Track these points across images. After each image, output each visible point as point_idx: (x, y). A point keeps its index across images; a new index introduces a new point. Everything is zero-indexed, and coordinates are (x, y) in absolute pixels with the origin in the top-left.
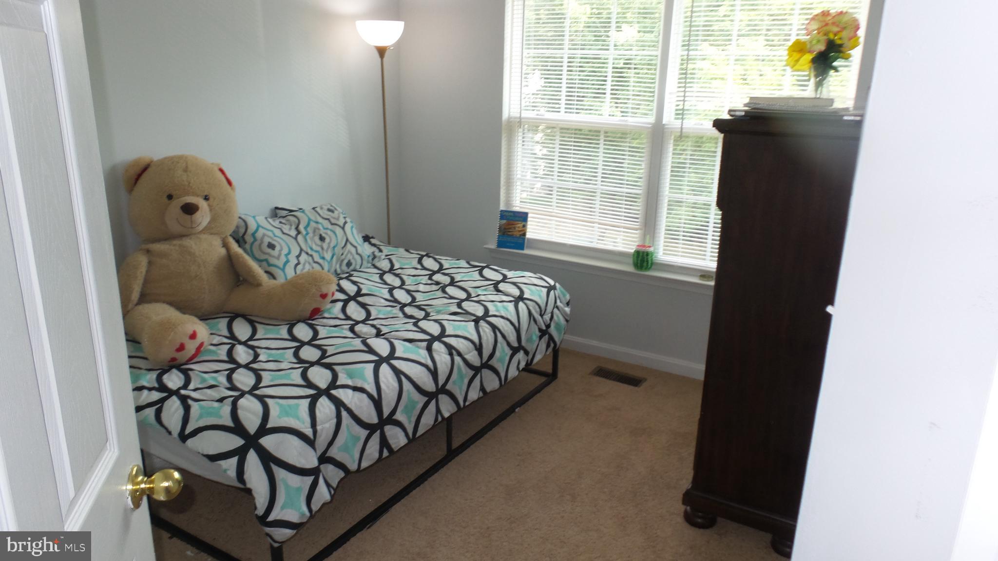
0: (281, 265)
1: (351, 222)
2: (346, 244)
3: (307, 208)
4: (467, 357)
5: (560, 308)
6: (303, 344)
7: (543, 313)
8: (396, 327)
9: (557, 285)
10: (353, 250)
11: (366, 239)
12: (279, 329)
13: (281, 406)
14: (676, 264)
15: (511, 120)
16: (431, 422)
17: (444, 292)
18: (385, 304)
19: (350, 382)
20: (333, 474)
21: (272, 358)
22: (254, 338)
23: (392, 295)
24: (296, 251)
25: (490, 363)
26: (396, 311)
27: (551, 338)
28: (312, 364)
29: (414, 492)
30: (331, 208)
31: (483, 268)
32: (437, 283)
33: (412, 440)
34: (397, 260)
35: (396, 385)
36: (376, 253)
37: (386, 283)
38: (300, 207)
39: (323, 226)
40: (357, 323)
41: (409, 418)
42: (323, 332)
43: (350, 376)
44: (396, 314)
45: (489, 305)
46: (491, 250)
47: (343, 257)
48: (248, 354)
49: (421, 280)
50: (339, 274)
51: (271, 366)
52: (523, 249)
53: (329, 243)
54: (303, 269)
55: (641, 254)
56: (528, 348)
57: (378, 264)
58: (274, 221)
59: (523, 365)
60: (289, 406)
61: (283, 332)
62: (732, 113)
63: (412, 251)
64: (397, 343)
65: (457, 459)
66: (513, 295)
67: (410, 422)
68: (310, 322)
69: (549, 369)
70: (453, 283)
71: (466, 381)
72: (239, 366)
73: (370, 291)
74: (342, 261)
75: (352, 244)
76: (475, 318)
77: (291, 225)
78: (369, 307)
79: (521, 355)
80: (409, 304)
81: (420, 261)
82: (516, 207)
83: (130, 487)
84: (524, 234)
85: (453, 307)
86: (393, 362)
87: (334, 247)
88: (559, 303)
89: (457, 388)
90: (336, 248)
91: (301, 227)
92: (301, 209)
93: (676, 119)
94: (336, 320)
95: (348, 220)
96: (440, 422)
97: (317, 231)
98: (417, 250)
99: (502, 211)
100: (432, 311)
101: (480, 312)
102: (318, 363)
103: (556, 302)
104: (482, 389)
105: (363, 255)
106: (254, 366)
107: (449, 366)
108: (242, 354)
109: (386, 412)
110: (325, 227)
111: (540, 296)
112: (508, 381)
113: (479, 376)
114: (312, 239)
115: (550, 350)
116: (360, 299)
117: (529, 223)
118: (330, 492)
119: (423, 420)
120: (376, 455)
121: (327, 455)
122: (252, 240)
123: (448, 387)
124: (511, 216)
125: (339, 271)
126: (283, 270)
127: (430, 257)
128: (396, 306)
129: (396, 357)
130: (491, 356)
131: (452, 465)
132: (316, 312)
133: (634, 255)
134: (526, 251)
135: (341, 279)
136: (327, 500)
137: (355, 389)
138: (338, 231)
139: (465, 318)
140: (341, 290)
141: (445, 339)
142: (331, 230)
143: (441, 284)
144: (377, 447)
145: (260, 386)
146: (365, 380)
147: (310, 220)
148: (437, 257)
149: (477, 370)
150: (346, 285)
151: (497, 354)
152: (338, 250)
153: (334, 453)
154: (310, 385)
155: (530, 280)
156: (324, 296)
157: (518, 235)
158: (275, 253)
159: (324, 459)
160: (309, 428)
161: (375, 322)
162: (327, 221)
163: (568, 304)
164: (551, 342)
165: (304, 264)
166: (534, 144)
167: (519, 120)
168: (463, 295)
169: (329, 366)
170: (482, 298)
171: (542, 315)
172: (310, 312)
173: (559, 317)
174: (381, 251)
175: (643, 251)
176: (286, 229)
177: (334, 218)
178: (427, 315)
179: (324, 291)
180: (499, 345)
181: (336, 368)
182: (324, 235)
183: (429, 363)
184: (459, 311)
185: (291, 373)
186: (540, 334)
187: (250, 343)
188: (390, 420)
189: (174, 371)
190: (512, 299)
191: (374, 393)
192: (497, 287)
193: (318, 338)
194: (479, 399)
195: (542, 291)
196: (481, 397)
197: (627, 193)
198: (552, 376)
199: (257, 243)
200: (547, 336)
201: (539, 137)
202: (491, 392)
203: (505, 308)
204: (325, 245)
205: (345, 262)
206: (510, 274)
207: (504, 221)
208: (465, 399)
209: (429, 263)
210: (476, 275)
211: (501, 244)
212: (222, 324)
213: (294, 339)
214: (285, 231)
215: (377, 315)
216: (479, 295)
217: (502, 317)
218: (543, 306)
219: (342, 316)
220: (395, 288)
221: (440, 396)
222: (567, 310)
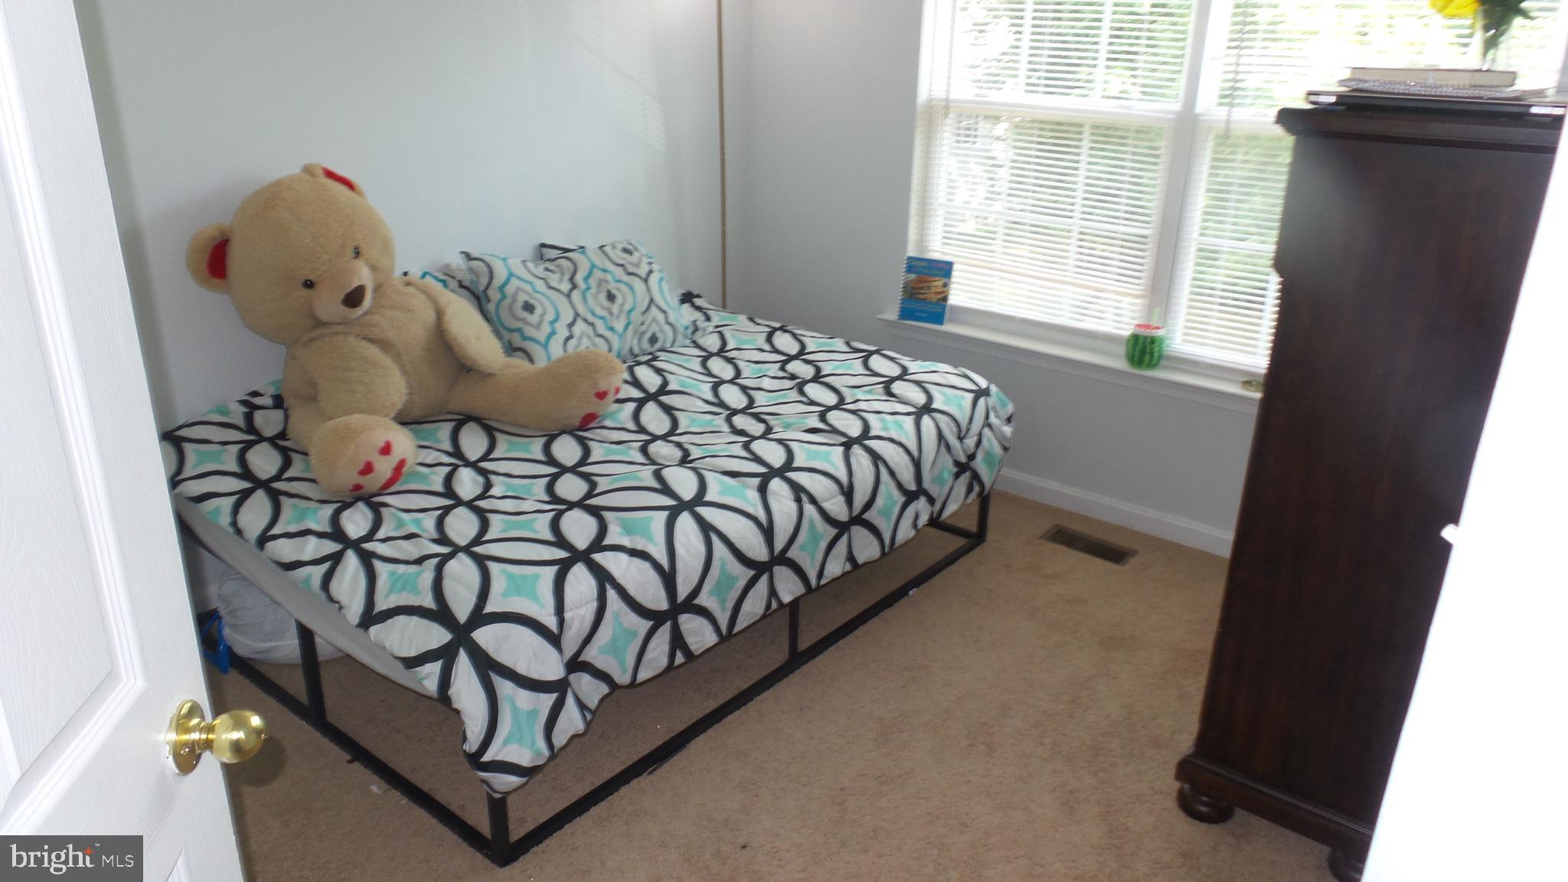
0: (542, 338)
1: (660, 271)
2: (649, 307)
3: (591, 246)
4: (827, 505)
5: (994, 427)
6: (564, 470)
7: (963, 434)
8: (714, 450)
9: (994, 389)
10: (661, 317)
11: (687, 298)
12: (530, 443)
13: (510, 576)
14: (1202, 359)
15: (933, 103)
16: (760, 609)
17: (802, 392)
18: (704, 408)
19: (626, 542)
20: (590, 689)
21: (514, 491)
22: (490, 457)
23: (716, 394)
24: (567, 316)
25: (866, 516)
26: (720, 422)
27: (976, 477)
28: (571, 505)
29: (730, 718)
30: (630, 247)
31: (871, 353)
32: (793, 377)
33: (726, 638)
34: (734, 336)
35: (701, 548)
36: (699, 323)
37: (710, 374)
38: (582, 245)
39: (613, 277)
40: (655, 438)
41: (722, 602)
42: (598, 452)
43: (628, 530)
44: (718, 426)
45: (870, 417)
46: (889, 323)
47: (644, 328)
48: (475, 482)
49: (768, 369)
50: (637, 356)
51: (508, 505)
52: (941, 323)
53: (623, 305)
54: (578, 345)
55: (1141, 341)
56: (934, 492)
57: (701, 341)
58: (537, 265)
59: (924, 519)
60: (524, 577)
61: (536, 449)
62: (1313, 98)
63: (759, 321)
64: (710, 477)
65: (805, 669)
66: (913, 403)
67: (723, 609)
68: (581, 433)
69: (972, 525)
70: (817, 378)
71: (823, 545)
72: (459, 502)
73: (683, 386)
74: (643, 333)
75: (659, 308)
76: (845, 440)
77: (563, 274)
78: (677, 413)
79: (921, 505)
80: (742, 411)
81: (769, 339)
82: (935, 251)
83: (173, 736)
84: (945, 299)
85: (812, 419)
86: (702, 510)
87: (630, 311)
88: (993, 419)
89: (807, 556)
90: (633, 314)
91: (579, 278)
92: (582, 247)
93: (1221, 104)
94: (621, 432)
95: (655, 267)
96: (776, 611)
97: (604, 284)
98: (766, 319)
99: (910, 258)
100: (778, 425)
101: (854, 429)
102: (580, 504)
103: (987, 417)
104: (851, 558)
105: (677, 325)
106: (482, 504)
107: (795, 519)
108: (467, 483)
109: (683, 592)
110: (618, 278)
111: (960, 407)
112: (895, 547)
113: (845, 538)
114: (595, 297)
115: (973, 496)
116: (664, 399)
117: (952, 280)
118: (584, 717)
119: (747, 606)
120: (664, 662)
121: (581, 659)
122: (499, 296)
123: (790, 554)
124: (924, 267)
125: (636, 350)
126: (545, 346)
127: (786, 331)
128: (720, 414)
129: (706, 501)
130: (869, 505)
131: (795, 677)
132: (589, 421)
133: (1128, 341)
134: (947, 328)
135: (639, 363)
136: (580, 730)
137: (635, 553)
138: (638, 284)
139: (829, 439)
140: (636, 383)
141: (792, 475)
142: (627, 284)
143: (798, 378)
144: (666, 648)
145: (484, 539)
146: (649, 538)
147: (593, 266)
148: (798, 332)
149: (842, 528)
150: (645, 374)
151: (880, 501)
152: (636, 317)
153: (591, 655)
154: (561, 542)
155: (945, 378)
156: (601, 395)
157: (934, 300)
158: (534, 318)
159: (575, 665)
160: (551, 615)
161: (682, 439)
162: (620, 268)
163: (1009, 420)
164: (975, 483)
165: (580, 338)
166: (992, 141)
167: (944, 104)
168: (831, 399)
169: (595, 512)
170: (862, 405)
171: (961, 439)
172: (579, 420)
173: (990, 441)
174: (708, 319)
175: (1145, 335)
176: (554, 279)
177: (632, 264)
178: (769, 430)
179: (602, 387)
180: (882, 488)
181: (607, 514)
182: (614, 292)
183: (761, 514)
184: (822, 426)
185: (535, 520)
186: (956, 470)
187: (483, 465)
188: (690, 606)
189: (361, 505)
190: (912, 410)
191: (664, 562)
192: (889, 388)
193: (588, 462)
194: (844, 574)
195: (963, 398)
196: (849, 572)
197: (1123, 234)
198: (977, 538)
199: (508, 301)
200: (968, 474)
201: (1001, 129)
202: (866, 564)
203: (900, 426)
204: (615, 308)
205: (648, 335)
206: (913, 366)
207: (913, 276)
208: (820, 574)
209: (784, 342)
210: (857, 366)
211: (906, 314)
212: (444, 431)
213: (551, 461)
214: (553, 284)
215: (689, 426)
216: (858, 401)
217: (892, 440)
218: (964, 424)
219: (632, 426)
220: (723, 382)
221: (776, 569)
222: (1007, 430)
